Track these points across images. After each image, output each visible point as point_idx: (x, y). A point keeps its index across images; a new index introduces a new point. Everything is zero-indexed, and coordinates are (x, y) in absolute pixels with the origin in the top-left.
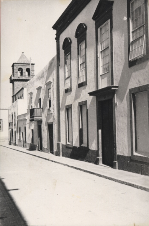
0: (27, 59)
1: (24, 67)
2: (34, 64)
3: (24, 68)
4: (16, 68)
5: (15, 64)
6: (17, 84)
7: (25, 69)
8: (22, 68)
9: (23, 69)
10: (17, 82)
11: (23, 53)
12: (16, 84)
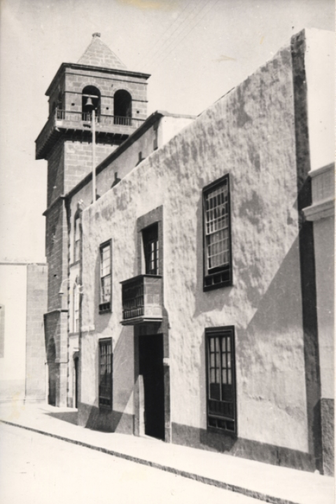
0: (112, 57)
1: (107, 84)
2: (146, 77)
3: (108, 89)
4: (76, 84)
5: (68, 70)
6: (76, 152)
7: (112, 93)
8: (98, 86)
9: (103, 92)
10: (77, 143)
11: (97, 35)
12: (72, 151)
